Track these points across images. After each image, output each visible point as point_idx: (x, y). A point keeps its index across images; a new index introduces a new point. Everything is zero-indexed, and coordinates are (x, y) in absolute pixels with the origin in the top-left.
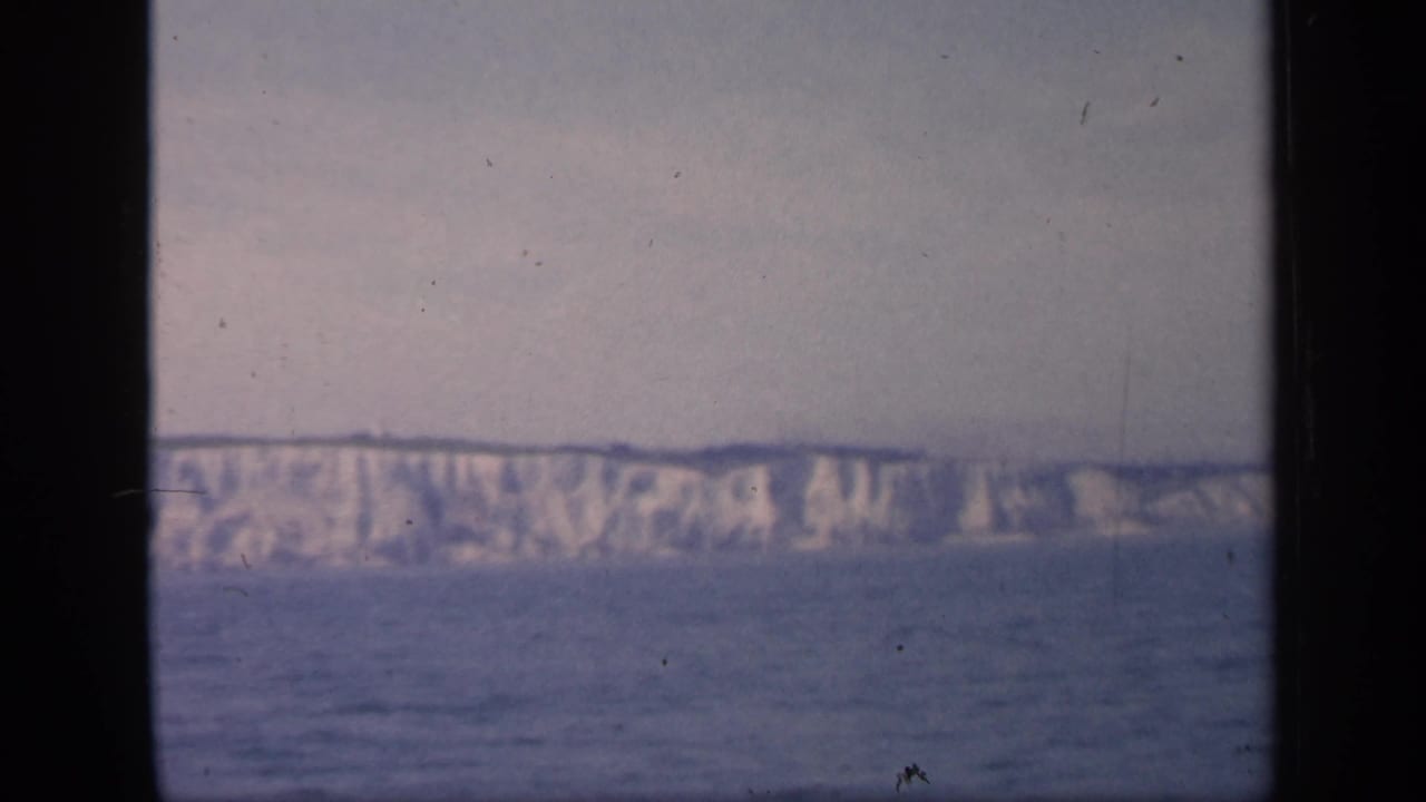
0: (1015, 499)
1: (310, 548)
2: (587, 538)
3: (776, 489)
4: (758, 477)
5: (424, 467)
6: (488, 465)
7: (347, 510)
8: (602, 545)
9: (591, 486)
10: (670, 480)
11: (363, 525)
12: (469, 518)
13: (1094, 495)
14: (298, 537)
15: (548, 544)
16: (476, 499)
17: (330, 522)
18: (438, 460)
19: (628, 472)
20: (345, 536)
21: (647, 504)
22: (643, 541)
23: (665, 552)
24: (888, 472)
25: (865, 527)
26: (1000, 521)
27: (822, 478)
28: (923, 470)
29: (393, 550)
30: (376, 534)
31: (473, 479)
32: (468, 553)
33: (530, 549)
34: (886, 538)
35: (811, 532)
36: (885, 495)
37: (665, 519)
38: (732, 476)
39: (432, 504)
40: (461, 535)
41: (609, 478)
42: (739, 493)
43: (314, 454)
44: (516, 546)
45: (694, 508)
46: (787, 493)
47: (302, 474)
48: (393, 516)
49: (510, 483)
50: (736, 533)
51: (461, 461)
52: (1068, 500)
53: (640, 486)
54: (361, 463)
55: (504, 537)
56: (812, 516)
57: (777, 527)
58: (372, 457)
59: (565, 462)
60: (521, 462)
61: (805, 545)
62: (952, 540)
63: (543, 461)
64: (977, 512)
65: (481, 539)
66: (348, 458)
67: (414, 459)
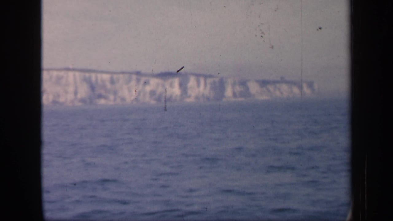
0: (238, 89)
1: (62, 100)
2: (133, 98)
3: (181, 85)
4: (176, 81)
5: (90, 77)
6: (106, 77)
7: (71, 89)
8: (136, 99)
9: (133, 83)
10: (154, 82)
11: (76, 93)
12: (103, 92)
13: (254, 88)
14: (59, 96)
15: (123, 99)
16: (104, 87)
17: (66, 92)
18: (93, 76)
19: (143, 79)
20: (70, 96)
21: (148, 88)
22: (147, 99)
23: (153, 102)
24: (209, 81)
25: (203, 95)
26: (235, 95)
27: (192, 82)
28: (217, 80)
29: (83, 101)
30: (79, 96)
31: (103, 81)
32: (102, 102)
33: (118, 101)
34: (208, 99)
35: (190, 97)
36: (208, 86)
37: (153, 93)
38: (170, 81)
39: (92, 88)
40: (100, 96)
41: (138, 81)
42: (171, 85)
43: (62, 73)
44: (115, 100)
45: (160, 90)
46: (183, 86)
47: (59, 79)
48: (83, 91)
49: (112, 82)
50: (171, 96)
51: (99, 75)
52: (248, 89)
53: (146, 83)
54: (74, 75)
55: (112, 97)
56: (189, 92)
57: (181, 95)
58: (77, 74)
59: (127, 76)
60: (115, 76)
61: (188, 100)
62: (224, 100)
63: (121, 76)
64: (229, 92)
65: (106, 98)
66: (71, 74)
67: (87, 75)
